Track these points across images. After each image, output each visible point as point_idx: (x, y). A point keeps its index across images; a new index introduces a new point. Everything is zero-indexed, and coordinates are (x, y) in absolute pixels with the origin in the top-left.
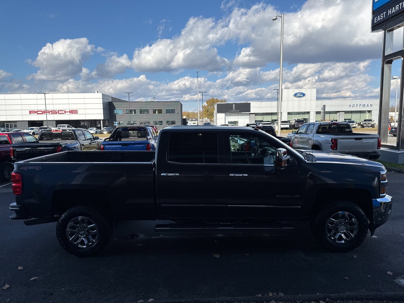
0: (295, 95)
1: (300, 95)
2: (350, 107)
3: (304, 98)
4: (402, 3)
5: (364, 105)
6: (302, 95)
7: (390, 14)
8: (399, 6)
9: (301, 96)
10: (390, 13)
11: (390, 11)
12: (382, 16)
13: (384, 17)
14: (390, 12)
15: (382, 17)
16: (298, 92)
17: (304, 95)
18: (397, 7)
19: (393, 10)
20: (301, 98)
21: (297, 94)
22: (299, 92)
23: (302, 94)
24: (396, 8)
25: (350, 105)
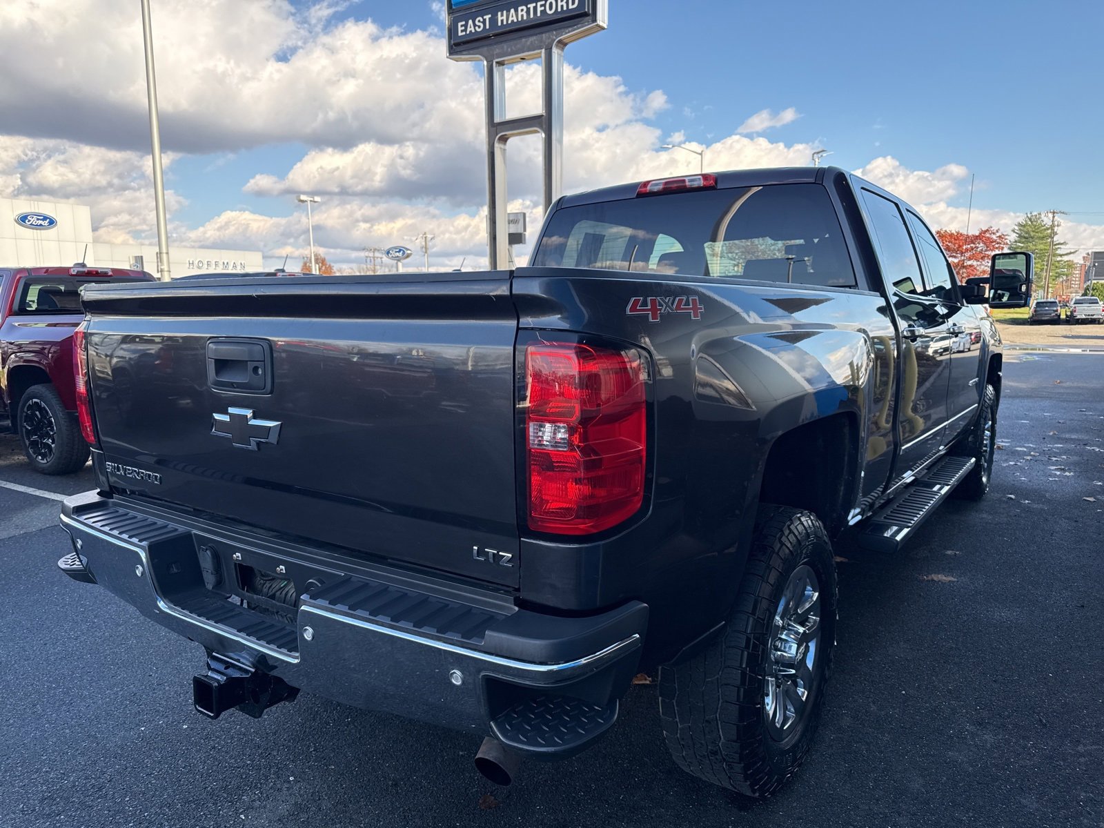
0: (23, 219)
1: (40, 222)
2: (191, 267)
3: (51, 232)
4: (534, 4)
5: (226, 264)
6: (46, 223)
7: (505, 23)
8: (528, 10)
9: (41, 225)
10: (502, 21)
11: (502, 15)
12: (482, 25)
13: (488, 27)
14: (504, 18)
15: (479, 27)
16: (30, 211)
17: (52, 222)
18: (522, 10)
19: (512, 16)
20: (44, 232)
21: (29, 218)
22: (33, 211)
23: (45, 218)
24: (520, 13)
25: (191, 262)
